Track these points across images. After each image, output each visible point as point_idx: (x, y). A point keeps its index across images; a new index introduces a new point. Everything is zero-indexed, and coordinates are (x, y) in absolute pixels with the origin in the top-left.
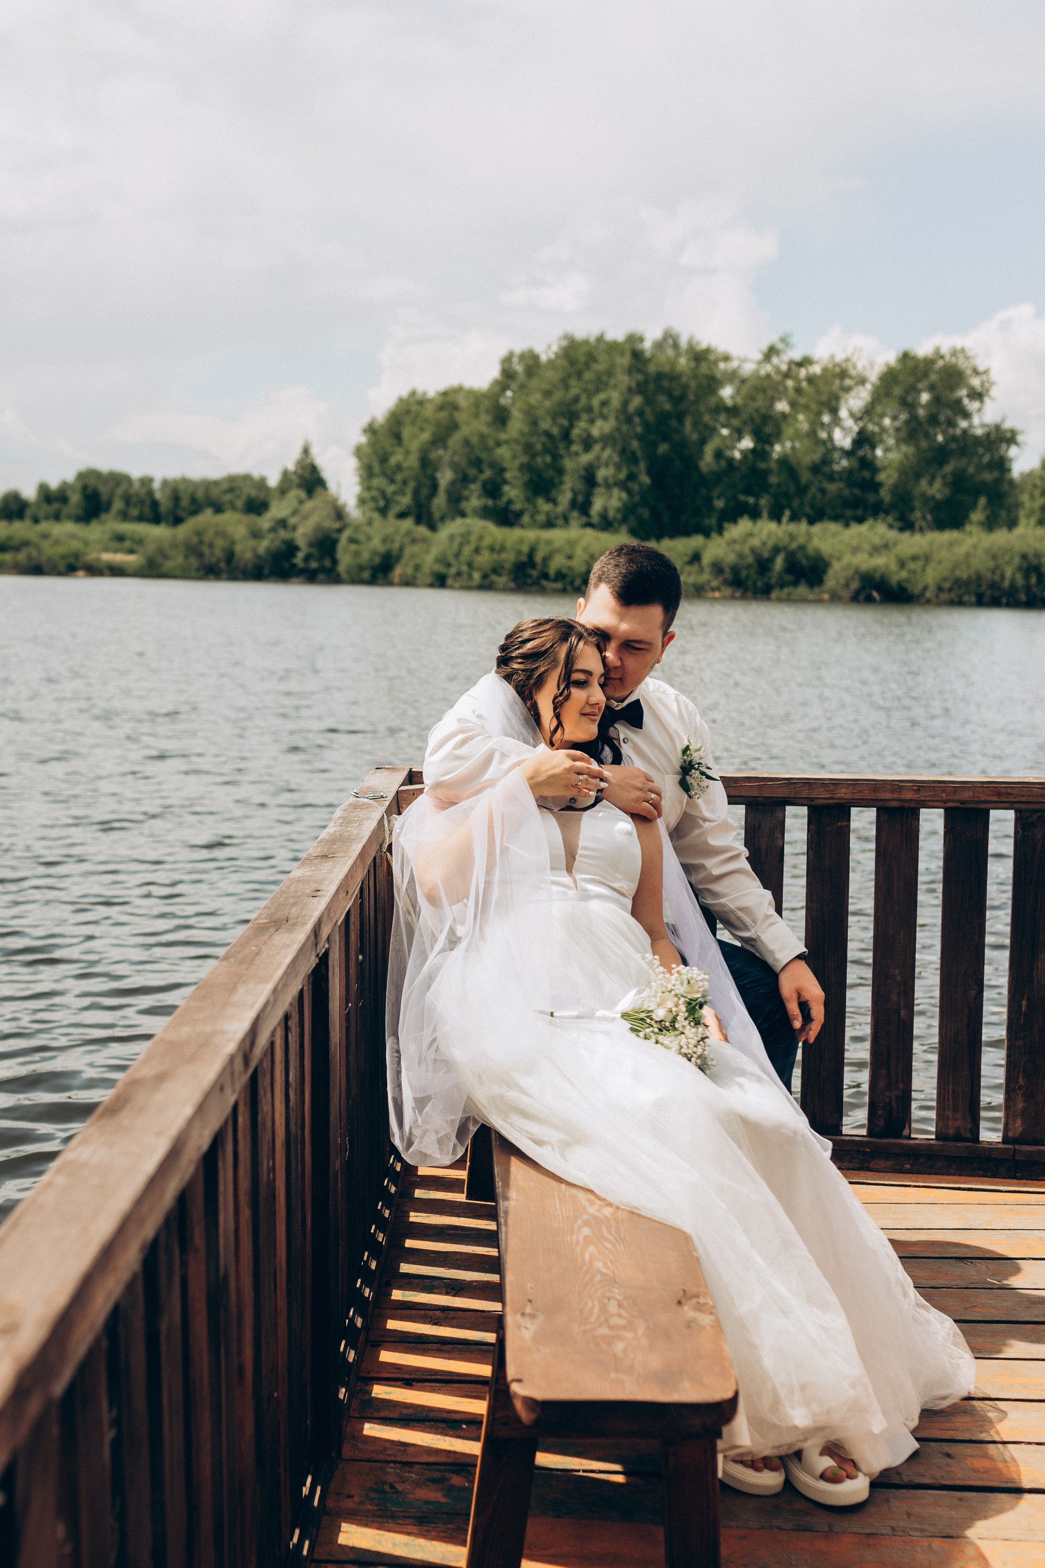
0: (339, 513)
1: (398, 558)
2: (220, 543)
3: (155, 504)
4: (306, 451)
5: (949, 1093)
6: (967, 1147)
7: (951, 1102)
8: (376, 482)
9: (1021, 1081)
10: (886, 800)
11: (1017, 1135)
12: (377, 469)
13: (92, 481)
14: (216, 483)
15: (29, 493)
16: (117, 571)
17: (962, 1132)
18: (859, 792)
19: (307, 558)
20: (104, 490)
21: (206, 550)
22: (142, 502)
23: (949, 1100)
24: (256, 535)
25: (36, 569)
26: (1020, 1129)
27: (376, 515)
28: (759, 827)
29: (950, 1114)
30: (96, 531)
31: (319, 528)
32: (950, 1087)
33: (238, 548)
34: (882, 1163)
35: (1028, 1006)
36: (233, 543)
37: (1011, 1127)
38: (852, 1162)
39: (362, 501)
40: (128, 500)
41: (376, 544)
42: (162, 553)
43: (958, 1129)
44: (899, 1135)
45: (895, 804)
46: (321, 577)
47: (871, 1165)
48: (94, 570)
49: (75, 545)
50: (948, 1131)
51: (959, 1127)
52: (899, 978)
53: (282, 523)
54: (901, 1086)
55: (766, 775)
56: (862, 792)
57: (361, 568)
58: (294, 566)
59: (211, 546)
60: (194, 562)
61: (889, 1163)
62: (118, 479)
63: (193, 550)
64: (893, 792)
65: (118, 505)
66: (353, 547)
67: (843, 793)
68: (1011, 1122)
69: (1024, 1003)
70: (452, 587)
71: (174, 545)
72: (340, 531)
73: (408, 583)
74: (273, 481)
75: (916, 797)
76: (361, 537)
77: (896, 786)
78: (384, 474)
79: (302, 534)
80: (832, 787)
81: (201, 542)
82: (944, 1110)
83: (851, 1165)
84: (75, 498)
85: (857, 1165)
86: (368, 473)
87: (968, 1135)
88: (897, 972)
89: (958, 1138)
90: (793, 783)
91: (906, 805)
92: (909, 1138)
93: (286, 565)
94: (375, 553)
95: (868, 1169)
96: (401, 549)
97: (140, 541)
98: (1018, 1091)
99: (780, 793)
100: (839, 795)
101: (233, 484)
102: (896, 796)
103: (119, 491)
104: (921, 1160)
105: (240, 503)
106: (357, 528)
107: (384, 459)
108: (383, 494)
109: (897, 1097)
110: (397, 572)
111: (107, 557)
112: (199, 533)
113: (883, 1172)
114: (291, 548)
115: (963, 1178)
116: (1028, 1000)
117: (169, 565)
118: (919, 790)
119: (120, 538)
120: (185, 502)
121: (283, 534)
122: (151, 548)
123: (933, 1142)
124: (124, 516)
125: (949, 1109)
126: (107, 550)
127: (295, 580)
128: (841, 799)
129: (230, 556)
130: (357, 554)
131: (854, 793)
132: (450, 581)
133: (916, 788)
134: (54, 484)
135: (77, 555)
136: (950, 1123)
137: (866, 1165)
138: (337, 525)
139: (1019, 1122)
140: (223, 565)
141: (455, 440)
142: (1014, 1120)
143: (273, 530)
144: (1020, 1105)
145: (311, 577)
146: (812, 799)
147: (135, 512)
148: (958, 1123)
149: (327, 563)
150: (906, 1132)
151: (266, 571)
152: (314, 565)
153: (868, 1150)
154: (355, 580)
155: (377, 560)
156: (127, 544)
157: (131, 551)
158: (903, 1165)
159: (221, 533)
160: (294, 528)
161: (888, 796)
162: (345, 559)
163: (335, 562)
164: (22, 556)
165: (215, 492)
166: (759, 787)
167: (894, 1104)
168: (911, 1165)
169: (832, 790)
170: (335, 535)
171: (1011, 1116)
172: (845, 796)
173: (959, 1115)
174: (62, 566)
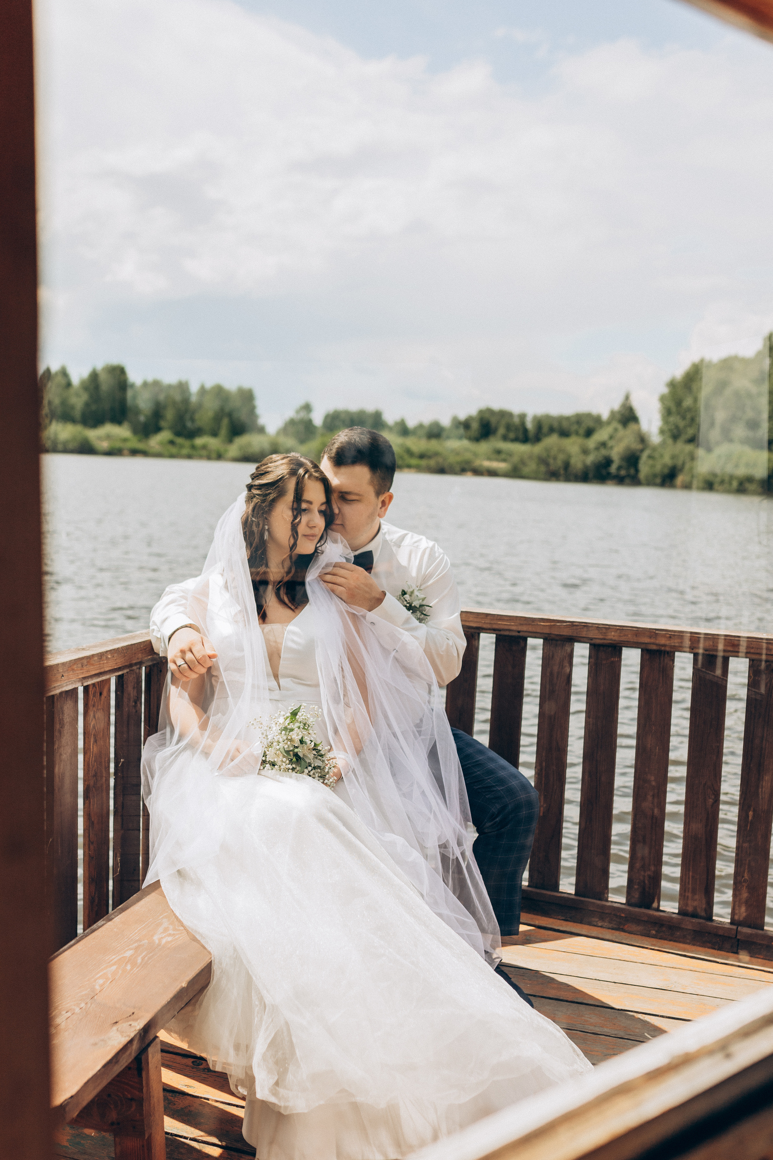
0: (642, 439)
1: (681, 470)
2: (561, 457)
3: (525, 430)
4: (627, 398)
5: (689, 878)
6: (699, 923)
7: (690, 886)
8: (672, 419)
9: (746, 876)
10: (646, 643)
11: (741, 919)
12: (674, 409)
13: (487, 415)
14: (568, 419)
15: (446, 422)
16: (492, 473)
17: (699, 910)
18: (625, 635)
19: (619, 468)
20: (493, 420)
21: (551, 461)
22: (517, 429)
23: (689, 883)
24: (585, 452)
25: (441, 471)
26: (744, 914)
27: (670, 441)
28: (553, 657)
29: (690, 895)
30: (484, 447)
31: (628, 448)
32: (691, 874)
33: (573, 461)
34: (634, 927)
35: (754, 816)
36: (569, 456)
37: (737, 912)
38: (611, 923)
39: (662, 432)
40: (509, 427)
41: (667, 460)
42: (523, 462)
43: (695, 908)
44: (649, 906)
45: (654, 647)
46: (627, 481)
47: (626, 927)
48: (477, 472)
49: (468, 456)
50: (687, 908)
51: (696, 906)
52: (654, 783)
53: (604, 444)
54: (652, 868)
55: (555, 618)
56: (627, 635)
57: (655, 476)
58: (609, 474)
59: (555, 458)
60: (543, 468)
61: (640, 928)
62: (504, 414)
63: (543, 461)
64: (650, 638)
65: (501, 431)
66: (651, 462)
67: (613, 636)
68: (737, 908)
69: (751, 813)
70: (717, 491)
71: (531, 457)
72: (642, 451)
73: (687, 487)
74: (605, 416)
75: (668, 643)
76: (656, 455)
77: (653, 633)
78: (678, 413)
79: (616, 452)
80: (604, 630)
81: (548, 456)
82: (685, 891)
83: (611, 926)
84: (475, 426)
85: (615, 926)
86: (667, 413)
87: (703, 914)
88: (653, 778)
89: (694, 915)
90: (576, 625)
91: (663, 648)
92: (658, 909)
93: (604, 472)
94: (665, 466)
95: (623, 930)
96: (684, 464)
97: (510, 454)
98: (743, 884)
99: (566, 632)
100: (609, 637)
101: (579, 419)
102: (652, 641)
103: (503, 422)
104: (664, 929)
105: (582, 431)
106: (654, 449)
107: (679, 403)
108: (677, 427)
109: (649, 876)
110: (680, 479)
111: (487, 464)
112: (548, 450)
113: (634, 934)
114: (608, 462)
115: (694, 948)
116: (754, 811)
117: (526, 470)
118: (670, 637)
119: (499, 452)
120: (545, 429)
121: (604, 452)
122: (515, 459)
123: (674, 916)
124: (505, 438)
125: (688, 891)
126: (489, 459)
127: (610, 482)
128: (611, 640)
129: (567, 465)
130: (653, 466)
131: (620, 636)
132: (716, 486)
133: (668, 636)
134: (462, 416)
135: (468, 462)
136: (690, 902)
137: (622, 927)
138: (640, 446)
139: (743, 909)
140: (562, 472)
141: (728, 392)
142: (740, 906)
143: (597, 449)
144: (745, 895)
145: (620, 480)
146: (592, 639)
147: (512, 435)
148: (695, 903)
149: (632, 471)
150: (655, 905)
151: (591, 475)
152: (623, 473)
153: (623, 915)
154: (650, 483)
155: (666, 471)
156: (503, 456)
157: (504, 460)
158: (650, 931)
159: (561, 450)
160: (612, 448)
161: (646, 640)
162: (644, 468)
163: (637, 471)
164: (432, 462)
165: (565, 424)
166: (550, 626)
167: (646, 882)
168: (656, 931)
169: (605, 633)
170: (638, 453)
171: (737, 903)
172: (614, 638)
173: (697, 897)
174: (458, 469)
